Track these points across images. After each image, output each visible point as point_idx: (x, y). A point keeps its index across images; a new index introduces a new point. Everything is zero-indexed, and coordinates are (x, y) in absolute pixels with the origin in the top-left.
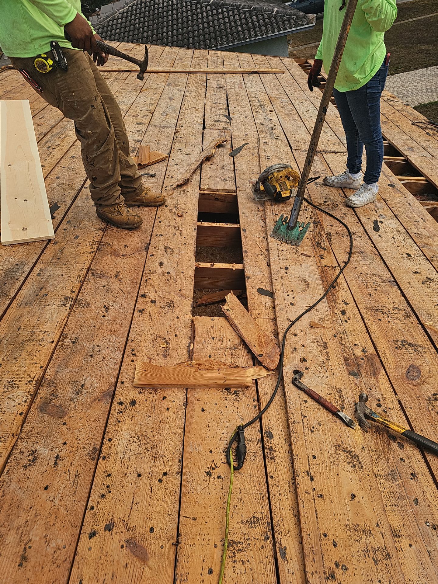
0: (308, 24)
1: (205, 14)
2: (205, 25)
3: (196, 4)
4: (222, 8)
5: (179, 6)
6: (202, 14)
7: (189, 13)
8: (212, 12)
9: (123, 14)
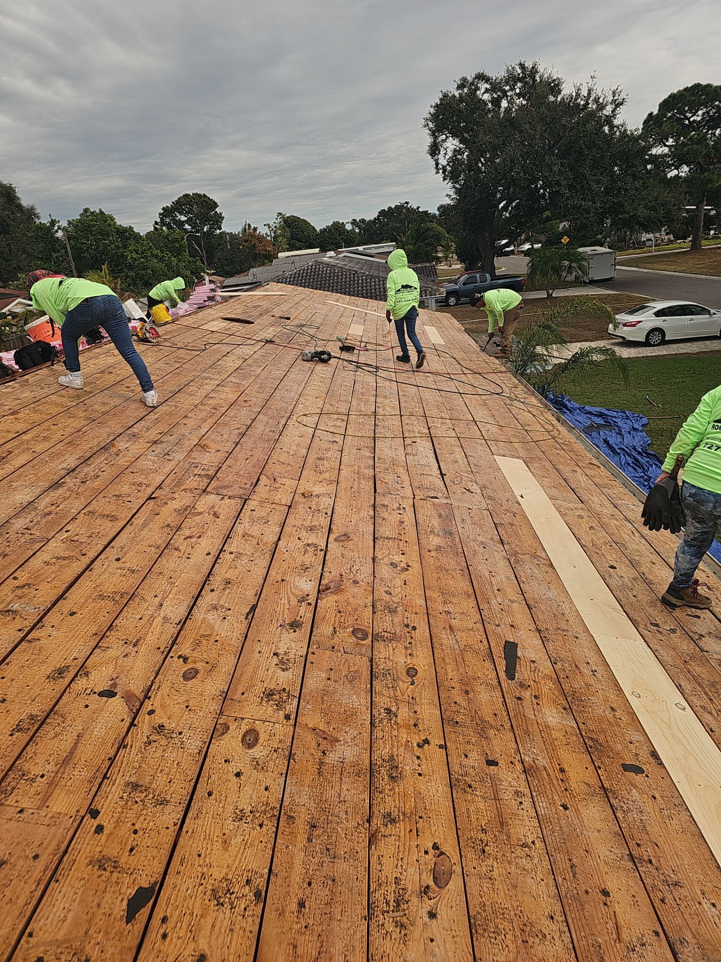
0: (440, 294)
1: (360, 281)
2: (360, 288)
3: (354, 274)
4: (375, 279)
5: (340, 274)
6: (358, 281)
7: (348, 279)
8: (366, 280)
9: (291, 275)
